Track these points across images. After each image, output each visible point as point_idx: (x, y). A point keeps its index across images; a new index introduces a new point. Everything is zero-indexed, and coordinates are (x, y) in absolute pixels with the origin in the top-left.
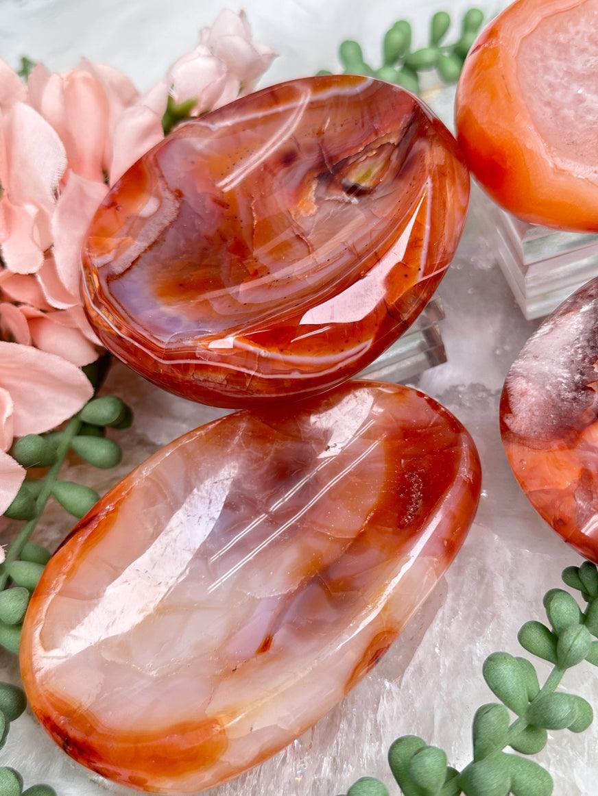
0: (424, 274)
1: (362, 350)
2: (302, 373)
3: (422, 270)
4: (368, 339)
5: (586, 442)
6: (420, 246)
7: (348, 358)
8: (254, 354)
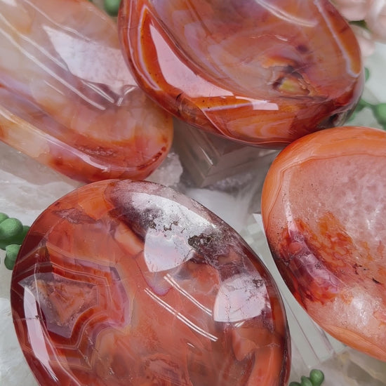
0: (206, 112)
1: (154, 86)
2: (133, 53)
3: (209, 110)
4: (160, 87)
5: (118, 225)
6: (222, 104)
7: (147, 78)
8: (138, 23)
